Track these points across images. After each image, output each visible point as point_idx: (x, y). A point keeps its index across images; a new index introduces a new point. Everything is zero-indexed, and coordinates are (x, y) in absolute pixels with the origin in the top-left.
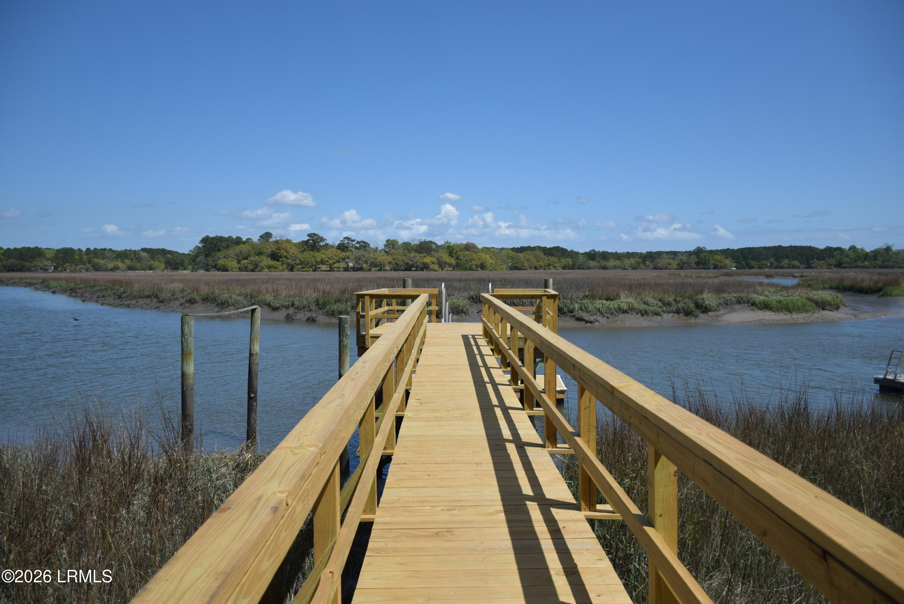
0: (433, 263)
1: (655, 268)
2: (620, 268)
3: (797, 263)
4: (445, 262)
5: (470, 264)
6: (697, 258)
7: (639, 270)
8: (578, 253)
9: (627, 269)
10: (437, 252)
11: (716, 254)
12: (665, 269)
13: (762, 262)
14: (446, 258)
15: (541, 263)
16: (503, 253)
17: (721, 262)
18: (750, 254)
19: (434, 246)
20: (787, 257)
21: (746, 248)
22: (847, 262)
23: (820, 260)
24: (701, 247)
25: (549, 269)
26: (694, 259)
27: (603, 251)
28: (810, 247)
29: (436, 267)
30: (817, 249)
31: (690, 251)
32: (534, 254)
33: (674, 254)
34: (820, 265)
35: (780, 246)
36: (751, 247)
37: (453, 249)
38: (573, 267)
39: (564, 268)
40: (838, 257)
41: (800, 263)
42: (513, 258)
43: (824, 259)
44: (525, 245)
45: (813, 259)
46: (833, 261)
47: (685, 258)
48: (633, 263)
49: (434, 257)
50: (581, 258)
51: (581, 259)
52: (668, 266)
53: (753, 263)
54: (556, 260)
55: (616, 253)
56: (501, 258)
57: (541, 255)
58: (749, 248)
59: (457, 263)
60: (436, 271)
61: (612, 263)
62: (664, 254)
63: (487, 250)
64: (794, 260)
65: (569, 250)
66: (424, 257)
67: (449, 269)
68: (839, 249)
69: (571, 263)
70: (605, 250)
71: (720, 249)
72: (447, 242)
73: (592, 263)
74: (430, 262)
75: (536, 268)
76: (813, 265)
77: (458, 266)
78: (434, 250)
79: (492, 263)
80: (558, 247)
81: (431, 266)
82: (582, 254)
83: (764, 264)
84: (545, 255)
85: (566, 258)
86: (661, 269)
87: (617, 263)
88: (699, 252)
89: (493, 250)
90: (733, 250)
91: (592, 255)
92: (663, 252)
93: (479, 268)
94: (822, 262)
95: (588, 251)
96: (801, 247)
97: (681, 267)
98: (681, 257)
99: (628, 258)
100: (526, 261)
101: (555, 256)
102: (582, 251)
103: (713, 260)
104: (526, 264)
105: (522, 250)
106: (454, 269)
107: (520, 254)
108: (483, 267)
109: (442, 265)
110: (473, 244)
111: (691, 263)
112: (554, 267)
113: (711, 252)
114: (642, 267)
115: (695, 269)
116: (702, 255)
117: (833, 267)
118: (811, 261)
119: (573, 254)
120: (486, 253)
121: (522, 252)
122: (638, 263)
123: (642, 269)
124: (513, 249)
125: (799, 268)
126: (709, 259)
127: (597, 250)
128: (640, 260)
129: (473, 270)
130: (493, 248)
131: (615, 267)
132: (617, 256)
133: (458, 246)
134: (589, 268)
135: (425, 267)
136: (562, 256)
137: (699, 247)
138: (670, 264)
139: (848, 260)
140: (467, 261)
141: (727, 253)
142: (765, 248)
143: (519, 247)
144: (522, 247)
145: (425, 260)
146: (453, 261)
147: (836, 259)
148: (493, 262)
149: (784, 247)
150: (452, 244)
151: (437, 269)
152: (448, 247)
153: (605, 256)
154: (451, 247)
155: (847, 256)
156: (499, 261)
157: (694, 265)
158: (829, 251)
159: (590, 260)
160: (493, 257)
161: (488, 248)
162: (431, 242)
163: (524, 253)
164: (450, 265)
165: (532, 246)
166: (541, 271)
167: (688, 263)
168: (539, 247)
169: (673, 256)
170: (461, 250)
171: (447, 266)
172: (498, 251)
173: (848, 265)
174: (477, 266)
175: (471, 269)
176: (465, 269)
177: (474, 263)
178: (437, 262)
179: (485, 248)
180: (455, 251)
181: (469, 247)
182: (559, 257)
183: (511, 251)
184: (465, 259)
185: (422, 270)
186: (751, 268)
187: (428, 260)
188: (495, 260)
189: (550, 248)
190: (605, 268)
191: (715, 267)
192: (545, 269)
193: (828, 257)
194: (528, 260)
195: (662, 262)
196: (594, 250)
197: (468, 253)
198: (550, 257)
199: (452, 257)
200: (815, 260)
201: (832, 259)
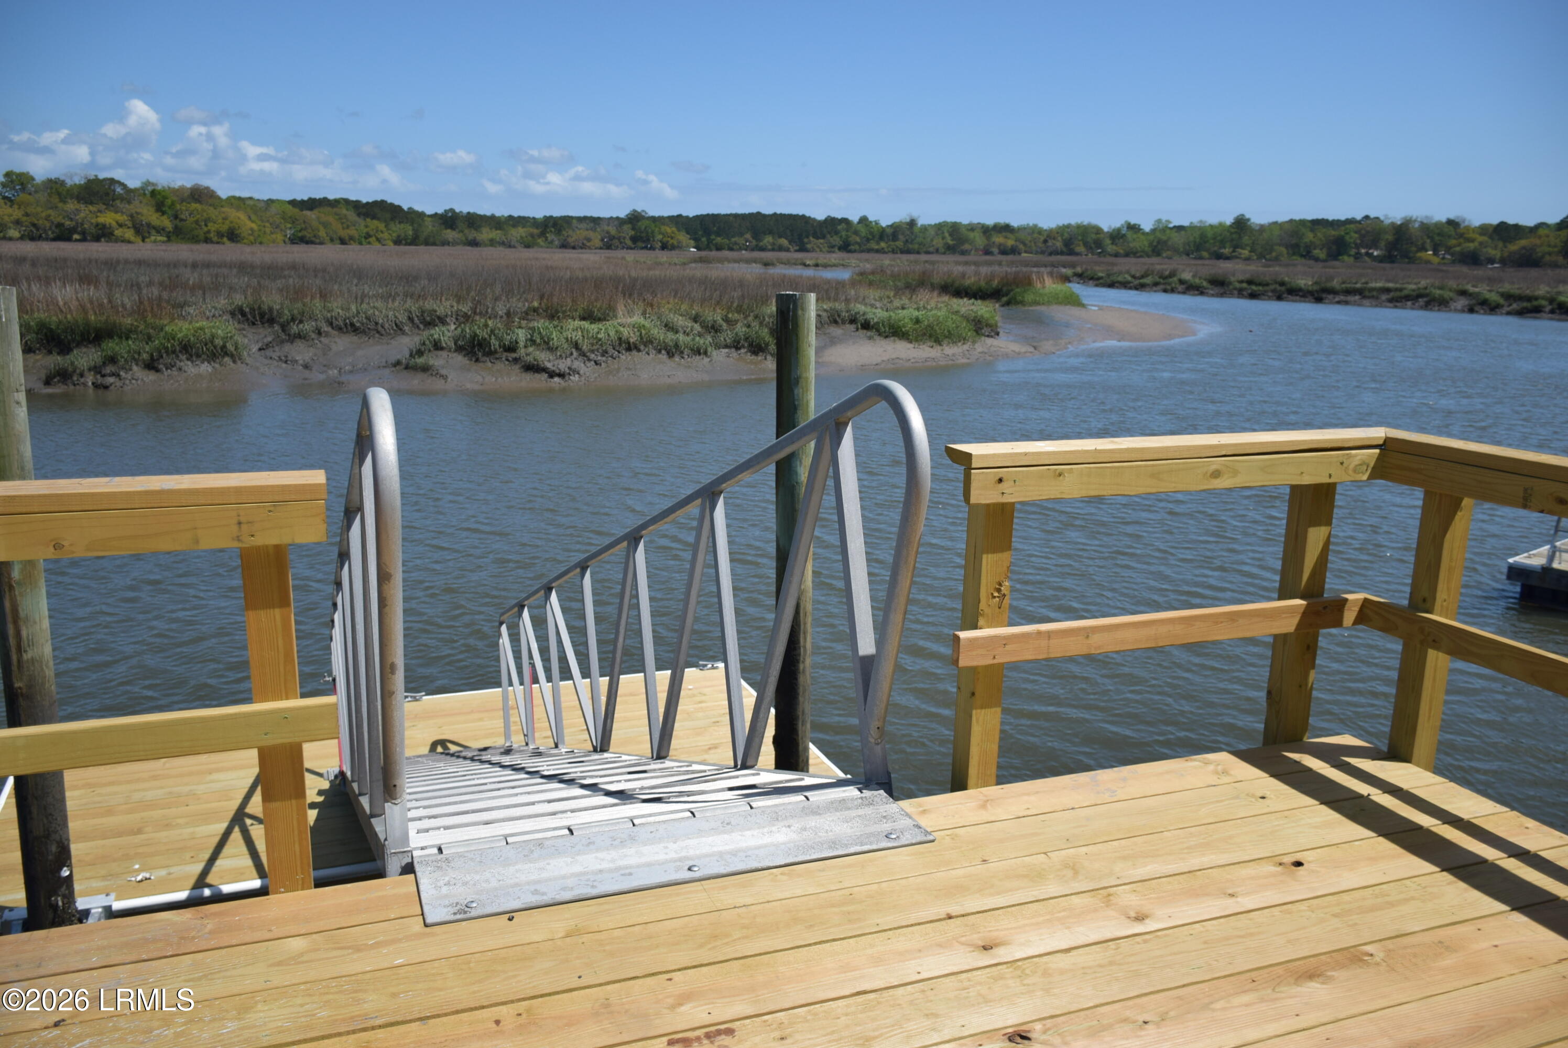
0: (121, 225)
1: (564, 246)
2: (503, 244)
3: (784, 242)
4: (149, 225)
5: (205, 229)
6: (633, 229)
7: (535, 249)
8: (421, 215)
9: (514, 247)
10: (129, 202)
11: (664, 224)
12: (582, 248)
13: (733, 240)
14: (150, 216)
15: (352, 232)
16: (274, 209)
17: (672, 238)
18: (714, 226)
19: (119, 190)
20: (771, 232)
21: (708, 215)
22: (857, 243)
23: (818, 238)
24: (639, 210)
25: (369, 243)
26: (628, 231)
27: (469, 213)
28: (803, 216)
29: (129, 234)
30: (814, 220)
31: (618, 218)
32: (336, 214)
33: (596, 221)
34: (818, 247)
35: (759, 213)
36: (716, 212)
37: (165, 198)
38: (414, 241)
39: (397, 242)
40: (844, 233)
41: (790, 242)
42: (294, 221)
43: (824, 237)
44: (318, 195)
45: (807, 237)
46: (836, 240)
47: (613, 231)
48: (524, 235)
49: (122, 213)
50: (428, 222)
51: (429, 227)
52: (585, 242)
53: (719, 240)
54: (382, 226)
55: (493, 217)
56: (271, 220)
57: (351, 215)
58: (713, 215)
59: (176, 227)
60: (129, 242)
61: (486, 234)
62: (574, 221)
63: (238, 202)
64: (780, 237)
65: (405, 208)
66: (100, 211)
67: (159, 238)
68: (845, 221)
69: (411, 233)
70: (472, 211)
71: (666, 214)
72: (148, 183)
73: (450, 234)
74: (114, 224)
75: (343, 242)
76: (809, 246)
77: (178, 233)
78: (121, 198)
79: (252, 229)
80: (383, 202)
81: (118, 232)
82: (430, 216)
83: (736, 243)
84: (359, 215)
85: (400, 223)
86: (574, 248)
87: (496, 234)
88: (635, 218)
89: (251, 203)
90: (687, 217)
91: (449, 220)
92: (572, 218)
93: (225, 239)
94: (822, 241)
95: (440, 211)
96: (790, 216)
97: (608, 244)
98: (606, 228)
99: (514, 226)
100: (321, 228)
101: (378, 219)
102: (429, 211)
103: (660, 233)
104: (322, 233)
105: (312, 204)
106: (169, 240)
107: (308, 213)
108: (233, 236)
109: (142, 230)
110: (207, 188)
111: (624, 238)
112: (378, 240)
113: (654, 219)
114: (542, 243)
115: (631, 249)
116: (642, 225)
117: (836, 249)
118: (806, 240)
119: (413, 217)
120: (238, 208)
121: (311, 209)
122: (532, 236)
123: (542, 247)
124: (293, 203)
125: (788, 250)
126: (653, 232)
127: (457, 210)
128: (536, 231)
129: (212, 242)
130: (251, 198)
131: (492, 243)
132: (495, 222)
133: (179, 192)
134: (445, 243)
135: (103, 234)
136: (392, 219)
137: (635, 211)
138: (589, 240)
139: (858, 239)
140: (197, 222)
141: (678, 221)
142: (736, 216)
143: (306, 198)
144: (310, 199)
145: (102, 220)
146: (166, 223)
147: (841, 237)
148: (254, 226)
149: (765, 216)
150: (160, 188)
151: (132, 238)
152: (153, 193)
153: (473, 221)
154: (159, 192)
155: (856, 233)
156: (267, 225)
157: (629, 243)
158: (832, 225)
159: (446, 229)
160: (253, 217)
161: (240, 199)
162: (112, 181)
163: (316, 211)
164: (160, 230)
165: (331, 197)
166: (354, 247)
167: (619, 239)
168: (347, 202)
169: (592, 225)
170: (183, 200)
171: (153, 232)
172: (263, 204)
173: (857, 247)
174: (220, 235)
175: (207, 240)
176: (195, 240)
177: (212, 227)
178: (129, 224)
179: (234, 197)
180: (169, 202)
181: (200, 195)
182: (385, 221)
183: (290, 207)
184: (192, 219)
185: (97, 239)
186: (719, 248)
187: (108, 218)
188: (259, 223)
189: (368, 203)
190: (474, 243)
191: (664, 247)
192: (361, 243)
193: (829, 233)
194: (325, 225)
195: (575, 236)
196: (452, 210)
197: (197, 206)
198: (368, 220)
199: (163, 213)
200: (811, 239)
201: (835, 237)
